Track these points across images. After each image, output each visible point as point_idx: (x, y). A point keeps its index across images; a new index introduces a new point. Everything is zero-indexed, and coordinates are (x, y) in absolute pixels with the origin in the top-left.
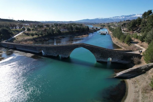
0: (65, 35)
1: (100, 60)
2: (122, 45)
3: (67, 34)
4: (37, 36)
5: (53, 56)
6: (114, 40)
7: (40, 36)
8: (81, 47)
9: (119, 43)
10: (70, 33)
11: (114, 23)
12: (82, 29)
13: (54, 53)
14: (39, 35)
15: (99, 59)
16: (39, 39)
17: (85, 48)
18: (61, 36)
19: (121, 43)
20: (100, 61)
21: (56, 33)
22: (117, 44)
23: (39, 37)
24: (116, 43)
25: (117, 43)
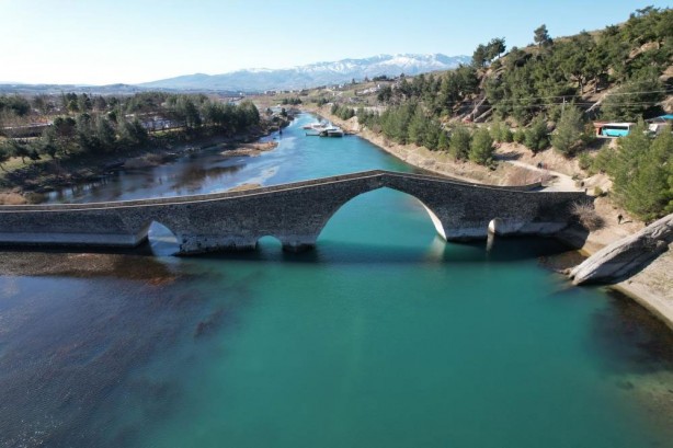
1: (462, 232)
4: (27, 159)
5: (237, 245)
7: (45, 158)
8: (381, 187)
13: (244, 232)
14: (35, 156)
15: (458, 228)
17: (401, 189)
19: (453, 165)
20: (460, 238)
22: (433, 169)
23: (36, 165)
24: (427, 164)
25: (433, 163)
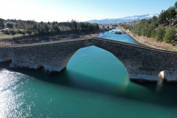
0: (65, 35)
1: (139, 77)
2: (158, 45)
3: (68, 32)
4: (22, 35)
6: (139, 40)
7: (27, 34)
9: (150, 42)
10: (73, 32)
11: (127, 23)
12: (89, 27)
13: (32, 62)
14: (24, 34)
15: (137, 73)
16: (23, 40)
18: (59, 35)
19: (156, 43)
21: (52, 32)
22: (147, 45)
23: (24, 36)
24: (145, 42)
25: (147, 42)
